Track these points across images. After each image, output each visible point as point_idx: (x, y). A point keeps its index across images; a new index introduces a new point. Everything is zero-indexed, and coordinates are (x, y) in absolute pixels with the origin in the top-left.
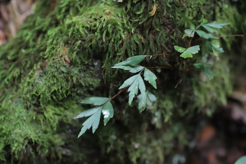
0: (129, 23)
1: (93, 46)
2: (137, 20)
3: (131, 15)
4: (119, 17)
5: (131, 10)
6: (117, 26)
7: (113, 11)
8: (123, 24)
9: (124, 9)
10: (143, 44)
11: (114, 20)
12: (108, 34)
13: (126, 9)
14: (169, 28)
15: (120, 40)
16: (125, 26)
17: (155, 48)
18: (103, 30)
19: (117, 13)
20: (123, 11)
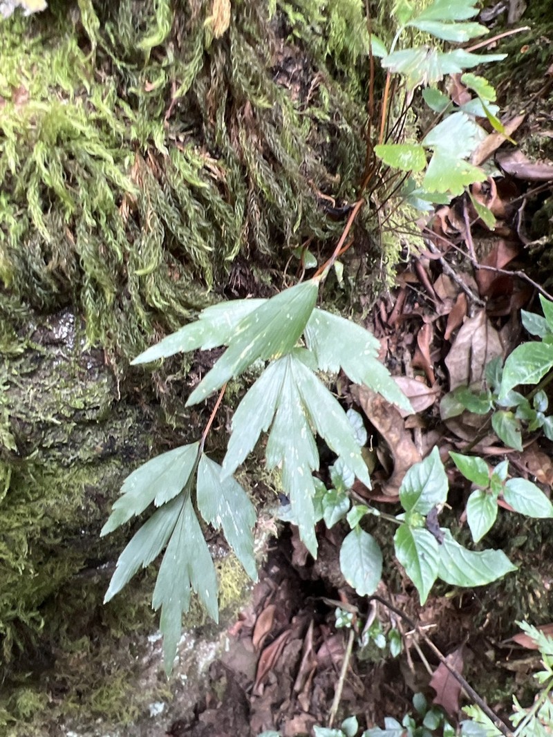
0: (128, 111)
1: (11, 284)
2: (159, 82)
3: (119, 64)
4: (65, 96)
5: (108, 42)
6: (75, 146)
7: (28, 74)
8: (100, 123)
9: (72, 44)
10: (221, 186)
11: (49, 116)
12: (49, 199)
13: (84, 42)
14: (293, 80)
15: (119, 204)
16: (114, 133)
17: (281, 187)
18: (19, 185)
19: (49, 79)
20: (73, 61)
